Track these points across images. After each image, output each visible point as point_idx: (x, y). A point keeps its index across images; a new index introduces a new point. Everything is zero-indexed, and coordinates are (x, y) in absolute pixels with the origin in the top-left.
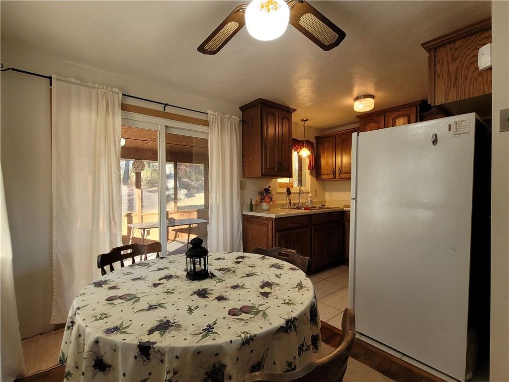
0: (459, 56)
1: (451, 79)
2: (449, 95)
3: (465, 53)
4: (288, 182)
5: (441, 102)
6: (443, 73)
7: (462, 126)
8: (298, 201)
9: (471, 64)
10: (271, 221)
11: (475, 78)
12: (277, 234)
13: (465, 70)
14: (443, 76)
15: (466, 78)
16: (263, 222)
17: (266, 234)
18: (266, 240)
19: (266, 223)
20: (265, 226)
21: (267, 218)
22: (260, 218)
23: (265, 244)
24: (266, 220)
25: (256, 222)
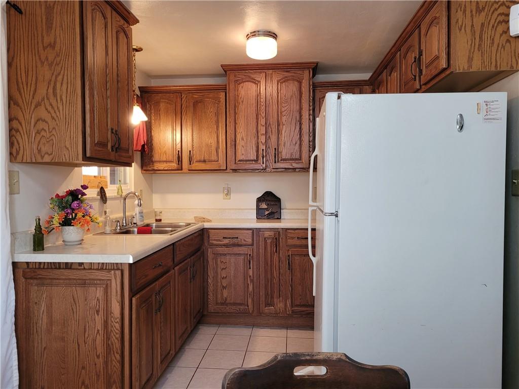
0: (484, 8)
1: (475, 39)
2: (472, 60)
3: (491, 7)
4: (96, 174)
5: (464, 69)
6: (465, 27)
7: (493, 109)
8: (121, 215)
9: (498, 24)
10: (118, 273)
11: (503, 45)
12: (134, 300)
13: (492, 30)
14: (465, 31)
15: (493, 43)
16: (92, 277)
17: (102, 306)
18: (103, 320)
19: (103, 278)
20: (97, 286)
21: (105, 265)
22: (80, 268)
23: (98, 330)
24: (102, 269)
25: (66, 279)
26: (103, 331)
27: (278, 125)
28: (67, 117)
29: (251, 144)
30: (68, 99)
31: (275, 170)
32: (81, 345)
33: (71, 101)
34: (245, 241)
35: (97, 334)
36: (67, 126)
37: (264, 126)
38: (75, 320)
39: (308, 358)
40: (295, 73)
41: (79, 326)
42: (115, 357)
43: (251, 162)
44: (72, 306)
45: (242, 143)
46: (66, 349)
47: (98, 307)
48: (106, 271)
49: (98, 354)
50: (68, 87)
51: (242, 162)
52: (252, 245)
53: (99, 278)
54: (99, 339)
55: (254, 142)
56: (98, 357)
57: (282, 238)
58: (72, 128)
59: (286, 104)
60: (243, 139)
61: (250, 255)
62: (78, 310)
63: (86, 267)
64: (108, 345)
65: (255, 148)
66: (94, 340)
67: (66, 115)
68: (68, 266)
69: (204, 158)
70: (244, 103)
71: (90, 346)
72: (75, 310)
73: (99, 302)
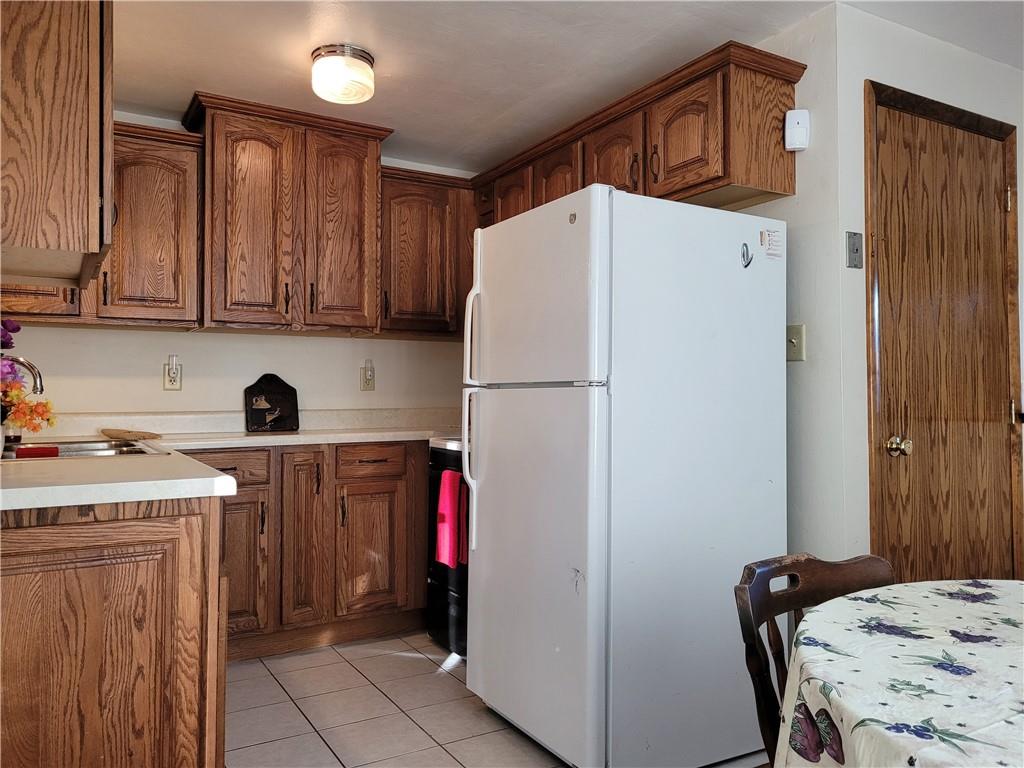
1: (752, 144)
2: (750, 171)
7: (775, 241)
10: (196, 523)
16: (125, 538)
17: (151, 606)
18: (154, 640)
19: (156, 538)
20: (138, 559)
21: (156, 506)
22: (84, 519)
23: (140, 669)
24: (147, 517)
25: (44, 552)
26: (153, 667)
27: (319, 238)
28: (56, 137)
29: (262, 270)
30: (60, 93)
31: (309, 328)
32: (88, 717)
33: (68, 101)
34: (251, 474)
35: (136, 679)
36: (52, 161)
37: (288, 236)
38: (73, 653)
40: (350, 142)
41: (82, 667)
42: (185, 722)
43: (260, 309)
44: (62, 620)
45: (242, 266)
46: (41, 737)
47: (140, 610)
48: (164, 520)
49: (138, 727)
50: (58, 63)
51: (240, 307)
52: (267, 482)
53: (145, 538)
54: (143, 689)
55: (267, 267)
56: (139, 734)
57: (328, 465)
58: (69, 167)
59: (334, 200)
60: (243, 258)
61: (263, 503)
62: (81, 627)
63: (101, 517)
64: (164, 699)
65: (270, 280)
66: (129, 695)
67: (51, 133)
68: (45, 517)
69: (143, 292)
70: (247, 181)
71: (116, 714)
72: (72, 629)
73: (144, 599)
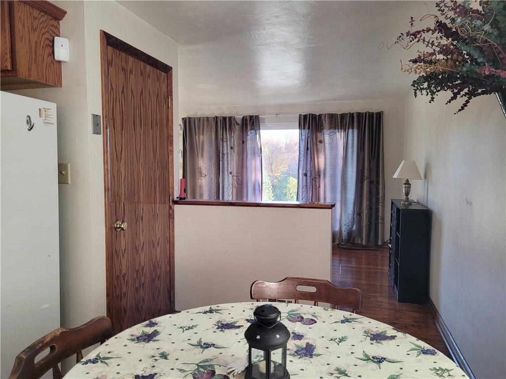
1: (32, 52)
2: (31, 70)
6: (25, 39)
7: (49, 115)
11: (49, 64)
13: (42, 49)
14: (25, 43)
15: (43, 61)
39: (40, 345)
